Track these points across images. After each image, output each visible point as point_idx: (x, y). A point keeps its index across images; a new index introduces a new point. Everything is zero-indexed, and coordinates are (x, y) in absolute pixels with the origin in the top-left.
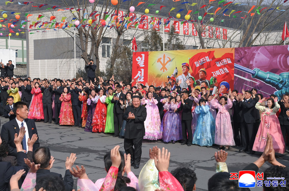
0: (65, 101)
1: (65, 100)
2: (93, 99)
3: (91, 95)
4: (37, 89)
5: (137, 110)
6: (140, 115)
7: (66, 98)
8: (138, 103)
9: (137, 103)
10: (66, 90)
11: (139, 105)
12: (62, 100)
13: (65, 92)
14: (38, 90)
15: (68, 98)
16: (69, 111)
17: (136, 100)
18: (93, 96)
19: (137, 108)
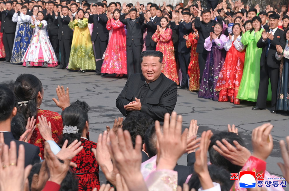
0: (161, 42)
1: (161, 39)
2: (217, 40)
3: (214, 33)
4: (116, 22)
5: (153, 87)
6: (157, 103)
7: (163, 36)
8: (155, 68)
9: (150, 70)
10: (164, 22)
11: (157, 74)
12: (155, 40)
13: (162, 26)
14: (118, 24)
15: (166, 36)
16: (167, 61)
17: (149, 62)
18: (217, 35)
19: (151, 81)
